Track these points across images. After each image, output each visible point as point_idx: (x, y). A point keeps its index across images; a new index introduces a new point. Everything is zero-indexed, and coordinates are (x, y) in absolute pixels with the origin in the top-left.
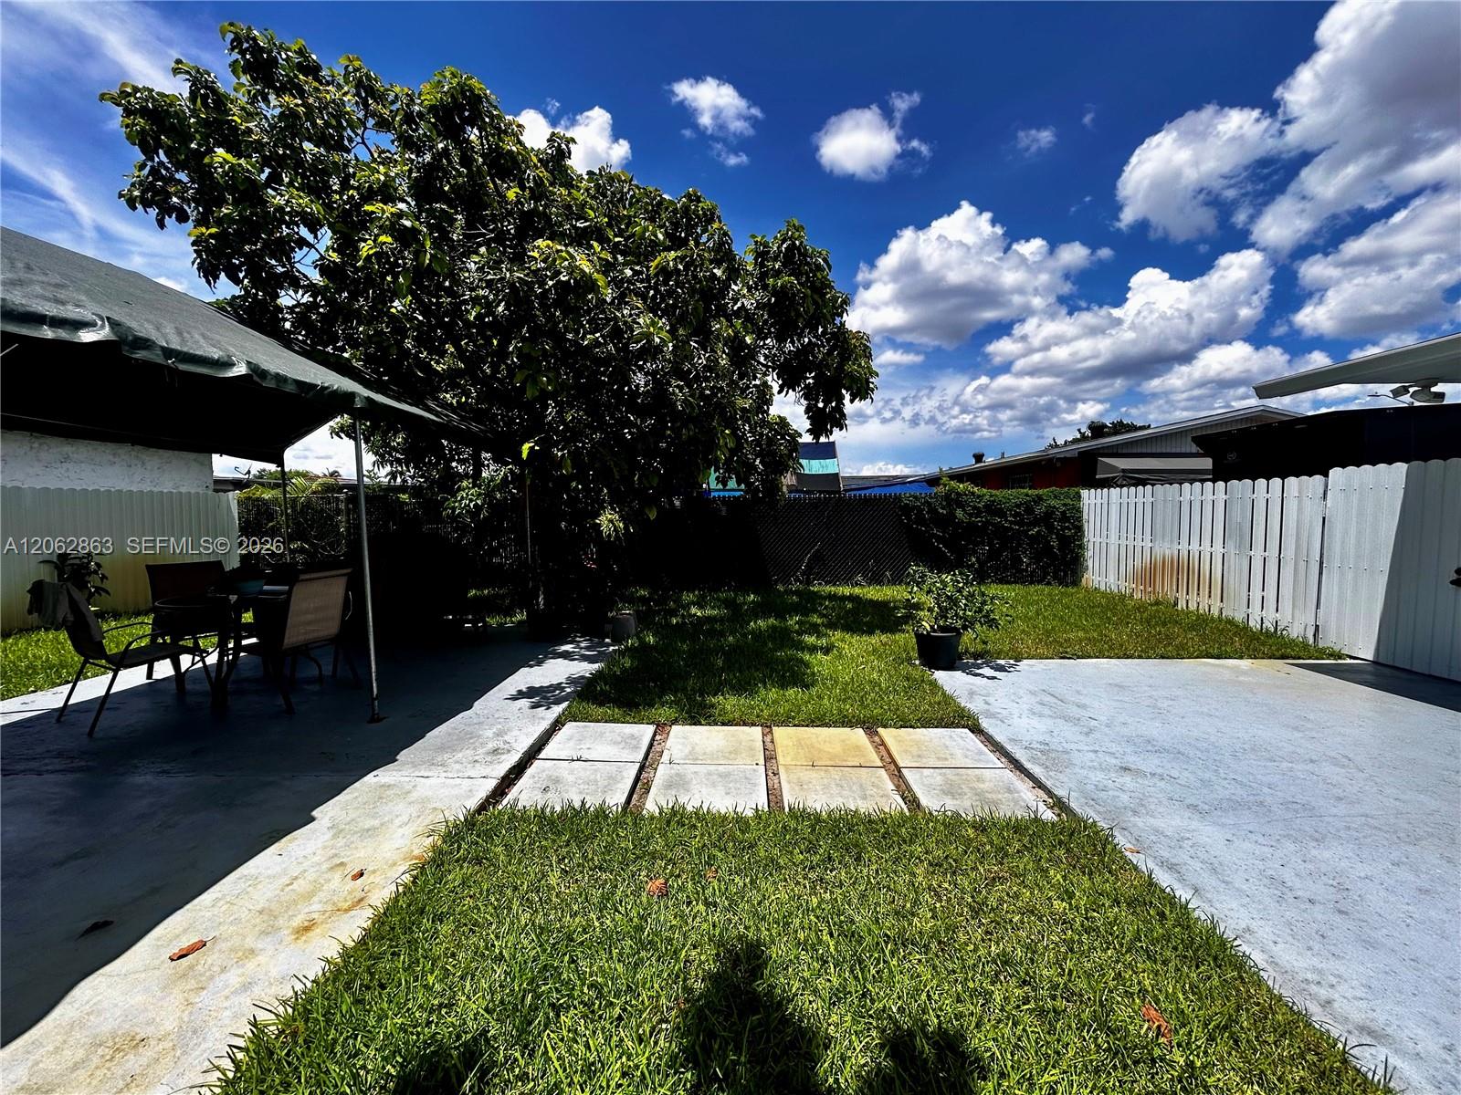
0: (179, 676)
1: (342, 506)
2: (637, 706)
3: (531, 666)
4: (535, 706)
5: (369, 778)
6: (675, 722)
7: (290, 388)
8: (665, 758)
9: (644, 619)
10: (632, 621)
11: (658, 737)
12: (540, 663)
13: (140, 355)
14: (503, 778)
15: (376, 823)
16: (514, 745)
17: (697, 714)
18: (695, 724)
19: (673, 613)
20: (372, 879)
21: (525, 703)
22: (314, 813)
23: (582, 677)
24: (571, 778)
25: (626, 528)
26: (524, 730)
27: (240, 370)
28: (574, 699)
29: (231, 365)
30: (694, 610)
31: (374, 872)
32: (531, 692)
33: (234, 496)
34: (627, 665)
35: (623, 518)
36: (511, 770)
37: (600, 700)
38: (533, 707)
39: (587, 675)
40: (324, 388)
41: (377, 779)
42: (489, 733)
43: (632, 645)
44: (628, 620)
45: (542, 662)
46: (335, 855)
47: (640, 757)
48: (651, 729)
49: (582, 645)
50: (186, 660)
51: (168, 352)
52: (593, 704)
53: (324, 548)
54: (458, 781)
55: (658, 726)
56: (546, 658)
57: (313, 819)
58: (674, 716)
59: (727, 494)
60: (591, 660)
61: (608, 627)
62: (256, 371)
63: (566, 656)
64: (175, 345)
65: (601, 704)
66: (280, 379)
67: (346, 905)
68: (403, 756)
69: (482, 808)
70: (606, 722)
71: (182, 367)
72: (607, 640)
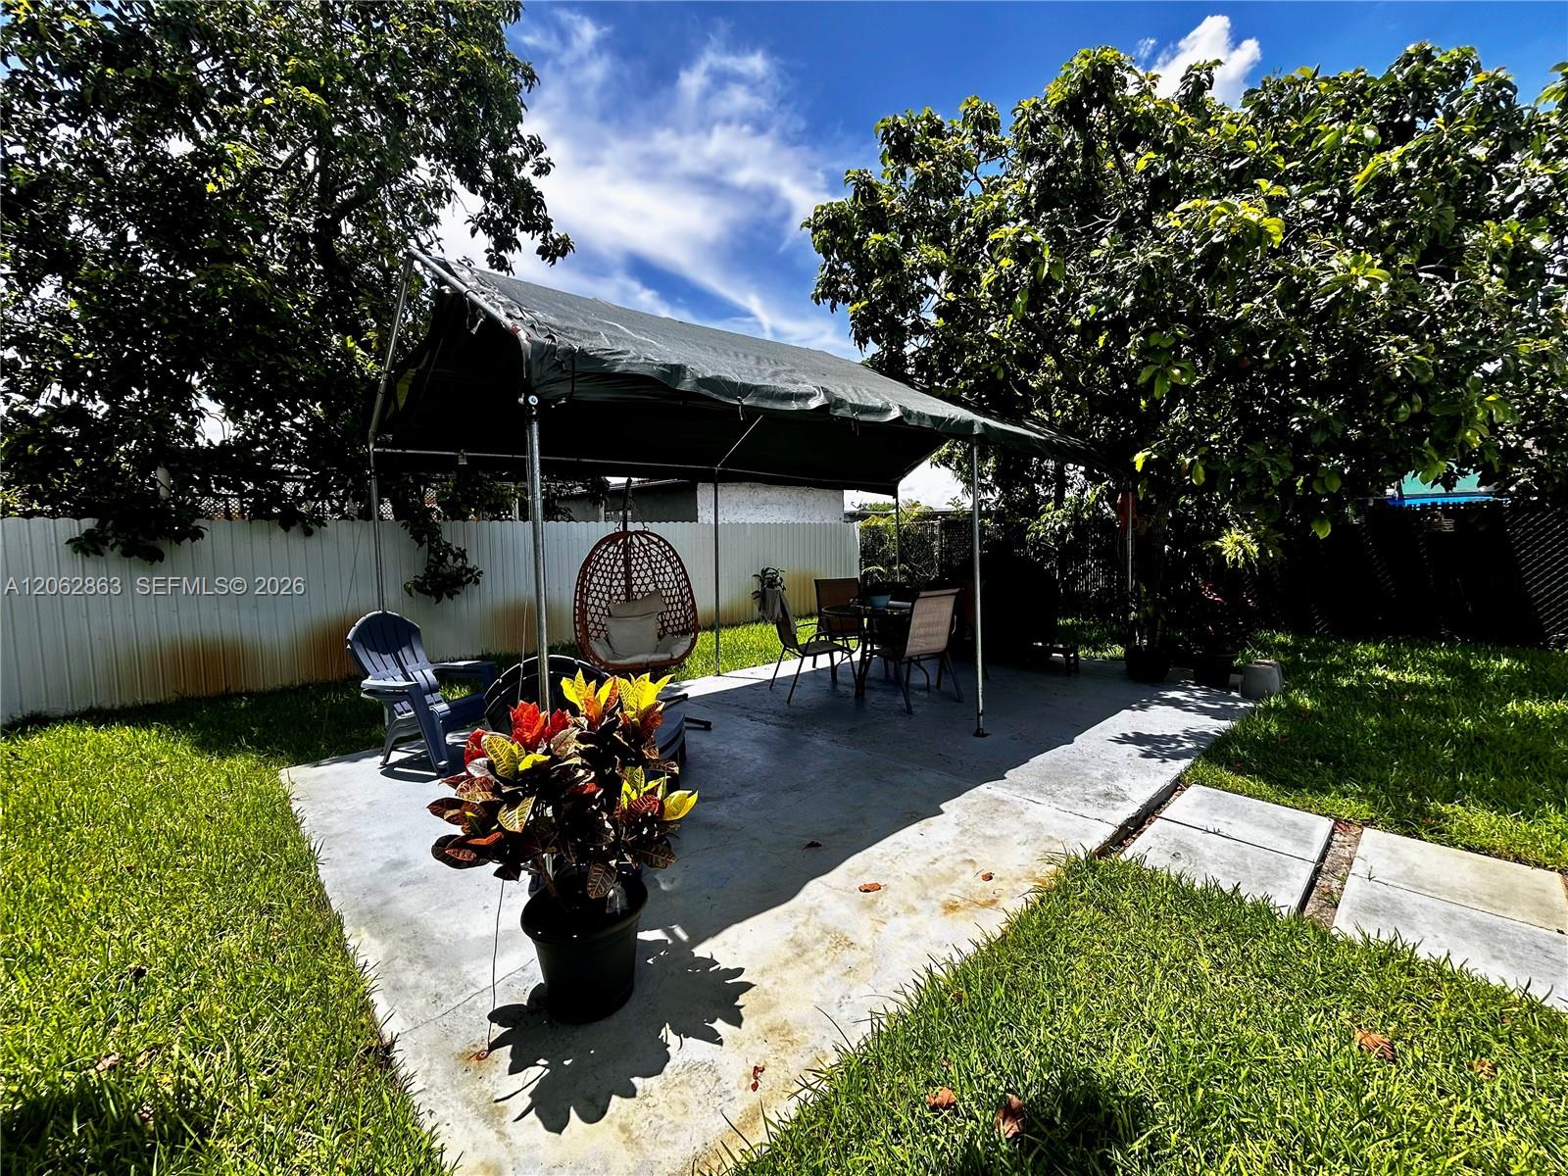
0: (833, 668)
1: (936, 532)
2: (1298, 787)
3: (1134, 709)
4: (1147, 755)
5: (983, 788)
6: (1370, 823)
7: (927, 424)
8: (1358, 867)
9: (1292, 672)
10: (1276, 675)
11: (1337, 836)
12: (1143, 707)
13: (839, 412)
14: (1122, 827)
15: (996, 833)
16: (1129, 794)
17: (1412, 822)
18: (1408, 835)
19: (1342, 670)
20: (1000, 885)
21: (1133, 749)
22: (942, 806)
23: (1207, 734)
24: (1208, 853)
25: (1262, 551)
26: (1139, 780)
27: (895, 414)
28: (1199, 758)
29: (888, 410)
30: (1379, 671)
31: (1001, 879)
32: (1139, 739)
33: (858, 525)
34: (1272, 730)
35: (1257, 539)
36: (1130, 821)
37: (1240, 767)
38: (1143, 756)
39: (1211, 732)
40: (951, 420)
41: (989, 792)
42: (1098, 774)
43: (1277, 705)
44: (1269, 672)
45: (1147, 707)
46: (965, 851)
47: (1315, 855)
48: (1326, 825)
49: (1198, 694)
50: (837, 655)
51: (854, 407)
52: (1227, 770)
53: (920, 570)
54: (1072, 816)
55: (1337, 821)
56: (1151, 702)
57: (941, 812)
58: (1366, 814)
59: (1451, 500)
60: (1215, 715)
61: (1235, 678)
62: (907, 413)
63: (1176, 703)
64: (857, 402)
65: (1239, 772)
66: (921, 416)
67: (982, 900)
68: (1009, 774)
69: (1103, 851)
70: (1249, 796)
71: (862, 418)
72: (1233, 694)
